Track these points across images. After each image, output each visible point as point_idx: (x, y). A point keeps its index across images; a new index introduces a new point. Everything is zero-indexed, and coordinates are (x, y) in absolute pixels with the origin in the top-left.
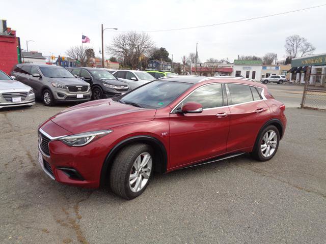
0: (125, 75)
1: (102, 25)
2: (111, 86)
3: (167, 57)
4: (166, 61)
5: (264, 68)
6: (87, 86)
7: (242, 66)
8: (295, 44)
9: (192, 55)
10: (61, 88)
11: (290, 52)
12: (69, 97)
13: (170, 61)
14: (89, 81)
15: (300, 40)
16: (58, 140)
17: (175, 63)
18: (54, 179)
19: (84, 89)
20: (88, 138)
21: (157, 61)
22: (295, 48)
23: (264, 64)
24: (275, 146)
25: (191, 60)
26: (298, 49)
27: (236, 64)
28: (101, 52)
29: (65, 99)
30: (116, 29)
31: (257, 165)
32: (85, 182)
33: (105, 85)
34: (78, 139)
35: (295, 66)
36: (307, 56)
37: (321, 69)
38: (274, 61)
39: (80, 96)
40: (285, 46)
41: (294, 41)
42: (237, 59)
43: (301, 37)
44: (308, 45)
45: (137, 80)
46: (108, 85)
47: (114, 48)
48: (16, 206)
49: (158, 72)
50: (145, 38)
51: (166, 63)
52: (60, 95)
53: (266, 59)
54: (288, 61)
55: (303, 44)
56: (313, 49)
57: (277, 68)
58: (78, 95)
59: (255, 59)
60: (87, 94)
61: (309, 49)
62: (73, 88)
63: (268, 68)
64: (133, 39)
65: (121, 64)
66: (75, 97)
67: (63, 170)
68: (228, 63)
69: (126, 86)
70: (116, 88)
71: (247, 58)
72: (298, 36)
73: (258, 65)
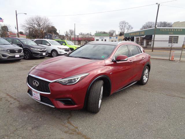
0: (41, 43)
1: (16, 11)
2: (36, 49)
3: (56, 31)
4: (56, 34)
5: (110, 38)
6: (21, 50)
7: (100, 37)
8: (124, 26)
9: (70, 31)
10: (4, 51)
11: (121, 29)
12: (10, 57)
13: (58, 34)
14: (21, 46)
15: (126, 23)
16: (55, 82)
17: (61, 35)
18: (53, 107)
19: (20, 51)
20: (76, 79)
21: (50, 34)
22: (124, 27)
23: (110, 36)
24: (148, 76)
25: (70, 33)
26: (125, 28)
27: (96, 36)
28: (17, 28)
29: (8, 59)
30: (26, 14)
31: (142, 87)
32: (76, 106)
33: (32, 48)
34: (69, 80)
35: (126, 37)
36: (130, 32)
37: (139, 38)
38: (114, 34)
39: (17, 56)
40: (119, 26)
41: (123, 24)
42: (96, 33)
43: (126, 22)
44: (130, 26)
45: (50, 45)
46: (34, 49)
47: (26, 26)
48: (30, 128)
49: (61, 40)
50: (46, 20)
51: (56, 35)
52: (3, 56)
53: (110, 33)
54: (121, 34)
55: (127, 26)
56: (132, 28)
57: (117, 38)
58: (16, 55)
59: (104, 33)
60: (22, 54)
61: (130, 28)
62: (13, 51)
63: (112, 38)
64: (38, 20)
65: (27, 36)
66: (14, 57)
67: (59, 101)
68: (91, 35)
69: (45, 49)
70: (39, 50)
71: (100, 33)
72: (125, 21)
73: (107, 36)
